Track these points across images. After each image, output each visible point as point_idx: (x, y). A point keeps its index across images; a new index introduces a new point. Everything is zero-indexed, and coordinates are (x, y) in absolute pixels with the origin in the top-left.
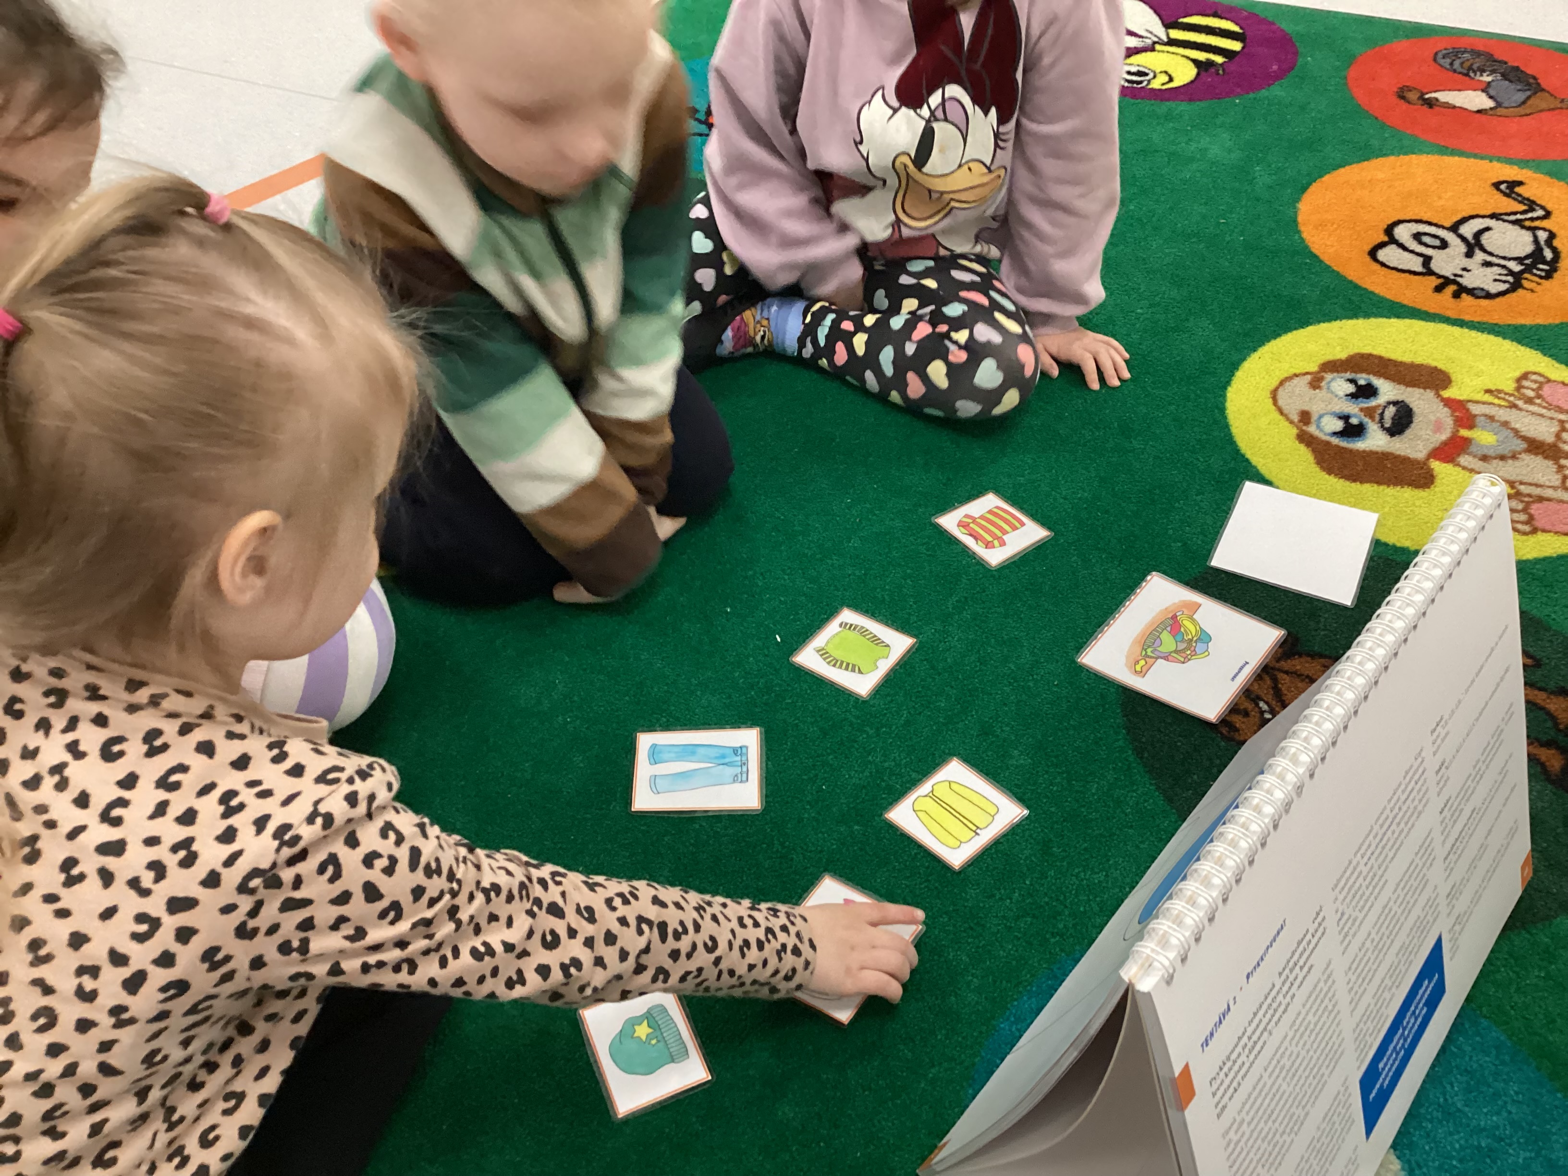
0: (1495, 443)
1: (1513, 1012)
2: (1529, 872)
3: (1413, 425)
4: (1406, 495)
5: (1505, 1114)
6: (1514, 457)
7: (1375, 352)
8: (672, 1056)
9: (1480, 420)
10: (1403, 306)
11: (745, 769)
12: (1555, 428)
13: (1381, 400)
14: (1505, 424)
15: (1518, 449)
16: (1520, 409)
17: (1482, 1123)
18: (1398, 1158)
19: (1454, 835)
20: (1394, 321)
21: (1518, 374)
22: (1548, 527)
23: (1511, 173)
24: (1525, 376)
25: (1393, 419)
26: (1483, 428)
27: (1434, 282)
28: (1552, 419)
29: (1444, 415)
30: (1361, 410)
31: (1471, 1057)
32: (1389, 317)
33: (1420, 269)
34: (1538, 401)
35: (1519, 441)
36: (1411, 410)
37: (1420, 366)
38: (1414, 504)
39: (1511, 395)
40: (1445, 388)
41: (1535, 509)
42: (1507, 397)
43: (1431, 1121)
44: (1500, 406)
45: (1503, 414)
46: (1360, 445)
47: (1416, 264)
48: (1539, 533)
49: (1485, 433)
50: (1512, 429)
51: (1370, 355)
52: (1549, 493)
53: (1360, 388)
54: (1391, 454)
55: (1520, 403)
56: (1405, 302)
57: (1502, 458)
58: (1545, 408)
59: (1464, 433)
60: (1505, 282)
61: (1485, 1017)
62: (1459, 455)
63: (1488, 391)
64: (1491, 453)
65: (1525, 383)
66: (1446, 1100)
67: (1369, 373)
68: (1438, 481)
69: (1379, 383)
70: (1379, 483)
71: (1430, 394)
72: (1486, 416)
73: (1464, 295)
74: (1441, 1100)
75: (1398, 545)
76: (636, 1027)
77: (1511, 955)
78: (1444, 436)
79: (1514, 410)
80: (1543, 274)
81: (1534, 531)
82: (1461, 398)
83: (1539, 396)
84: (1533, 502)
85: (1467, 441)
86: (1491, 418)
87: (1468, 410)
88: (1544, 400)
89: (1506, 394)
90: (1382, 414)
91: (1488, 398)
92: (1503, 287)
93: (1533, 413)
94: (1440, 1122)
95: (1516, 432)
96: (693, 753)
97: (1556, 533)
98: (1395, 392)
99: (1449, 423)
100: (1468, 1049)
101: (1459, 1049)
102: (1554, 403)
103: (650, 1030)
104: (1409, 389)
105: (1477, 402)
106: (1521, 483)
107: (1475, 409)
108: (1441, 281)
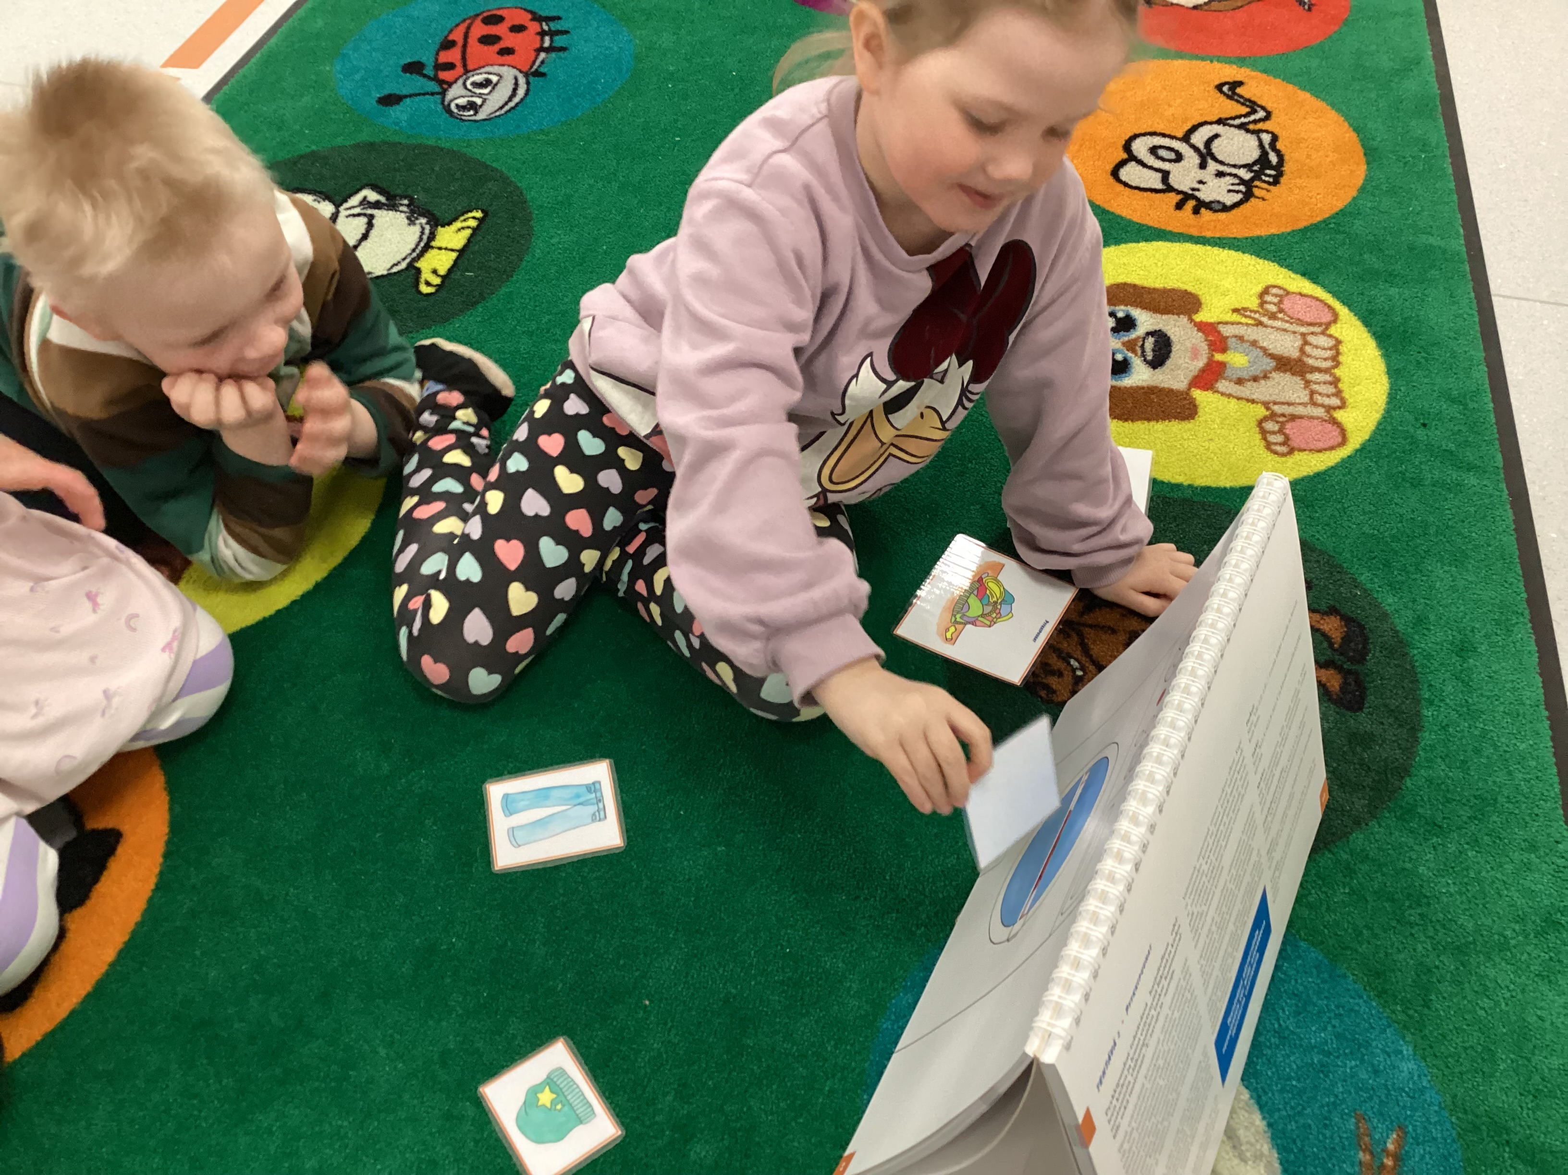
0: (1247, 365)
1: (1326, 931)
2: (1326, 796)
3: (1172, 355)
4: (1174, 429)
5: (1330, 1028)
6: (1265, 377)
7: (1129, 281)
8: (579, 1118)
9: (1232, 342)
10: (1149, 228)
11: (601, 805)
12: (1298, 343)
13: (1140, 331)
14: (1254, 343)
15: (1269, 368)
16: (1266, 326)
17: (1313, 1041)
18: (1247, 1088)
19: (1269, 798)
20: (1142, 245)
21: (1259, 289)
22: (1303, 446)
23: (1230, 73)
24: (1266, 291)
25: (1153, 350)
26: (1235, 349)
27: (1175, 198)
28: (1294, 333)
29: (1198, 339)
30: (1124, 344)
31: (1296, 980)
32: (1138, 242)
33: (1160, 186)
34: (1280, 315)
35: (1268, 360)
36: (1169, 338)
37: (1173, 290)
38: (1182, 438)
39: (1256, 312)
40: (1197, 311)
41: (1289, 428)
42: (1252, 315)
43: (1270, 1048)
44: (1247, 325)
45: (1252, 333)
46: (1127, 382)
47: (1154, 181)
48: (1296, 453)
49: (1237, 355)
50: (1261, 348)
51: (1125, 284)
52: (1300, 410)
53: (1119, 321)
54: (1156, 387)
55: (1265, 320)
56: (1151, 224)
57: (1255, 379)
58: (1287, 322)
59: (1219, 357)
60: (1237, 192)
61: (1304, 940)
62: (1217, 381)
63: (1236, 310)
64: (1245, 375)
65: (1268, 298)
66: (1280, 1025)
67: (1126, 305)
68: (1201, 412)
69: (1137, 313)
70: (1149, 420)
71: (1184, 319)
72: (1236, 337)
73: (1203, 210)
74: (1276, 1026)
75: (1173, 481)
76: (539, 1095)
77: (1319, 877)
78: (1200, 363)
79: (1260, 327)
80: (1271, 180)
81: (1291, 451)
82: (1212, 320)
83: (1281, 311)
84: (1287, 421)
85: (1223, 365)
86: (1241, 338)
87: (1219, 332)
88: (1285, 314)
89: (1251, 311)
90: (1142, 346)
91: (1236, 317)
92: (1238, 197)
93: (1278, 329)
94: (1277, 1047)
95: (1264, 350)
96: (547, 797)
97: (1311, 450)
98: (1152, 321)
99: (1204, 347)
100: (1293, 972)
101: (1285, 974)
102: (1296, 316)
103: (554, 1096)
104: (1165, 317)
105: (1226, 323)
106: (1275, 403)
107: (1226, 331)
108: (1180, 197)
